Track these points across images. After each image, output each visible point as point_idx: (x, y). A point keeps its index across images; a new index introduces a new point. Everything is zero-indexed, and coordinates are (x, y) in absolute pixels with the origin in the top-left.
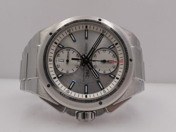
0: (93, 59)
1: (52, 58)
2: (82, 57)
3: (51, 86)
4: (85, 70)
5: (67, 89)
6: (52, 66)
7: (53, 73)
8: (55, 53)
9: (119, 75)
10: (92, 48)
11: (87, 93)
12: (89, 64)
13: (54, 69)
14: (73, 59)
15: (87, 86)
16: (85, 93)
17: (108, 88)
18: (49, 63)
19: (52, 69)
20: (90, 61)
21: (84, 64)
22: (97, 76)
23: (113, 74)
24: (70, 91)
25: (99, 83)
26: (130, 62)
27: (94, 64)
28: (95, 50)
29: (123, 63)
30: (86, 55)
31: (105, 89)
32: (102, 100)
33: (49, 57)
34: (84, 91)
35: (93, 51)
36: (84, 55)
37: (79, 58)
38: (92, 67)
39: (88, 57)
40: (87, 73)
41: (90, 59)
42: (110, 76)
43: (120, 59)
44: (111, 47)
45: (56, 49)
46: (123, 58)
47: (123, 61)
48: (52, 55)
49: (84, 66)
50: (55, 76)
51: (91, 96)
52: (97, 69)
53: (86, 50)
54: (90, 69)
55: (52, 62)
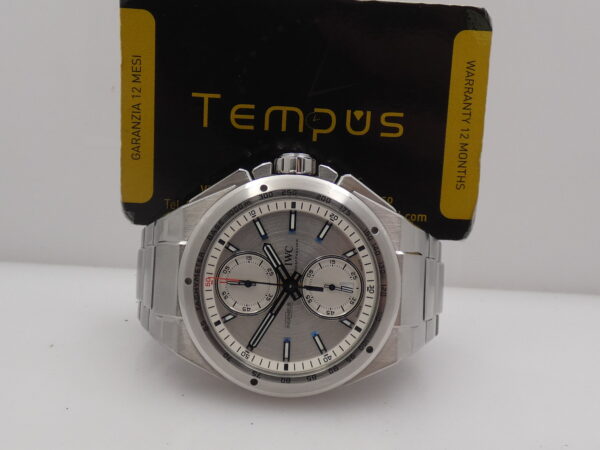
0: (273, 290)
1: (367, 294)
2: (301, 295)
3: (370, 229)
4: (294, 265)
5: (335, 223)
6: (368, 277)
7: (364, 261)
8: (361, 307)
9: (217, 251)
10: (276, 314)
11: (291, 212)
12: (285, 278)
13: (362, 269)
14: (321, 289)
15: (290, 229)
16: (295, 213)
17: (243, 222)
18: (373, 284)
19: (367, 269)
20: (281, 283)
21: (296, 278)
22: (268, 249)
23: (231, 254)
24: (328, 218)
25: (263, 233)
26: (192, 278)
27: (274, 279)
28: (271, 311)
29: (206, 276)
30: (290, 299)
31: (250, 219)
32: (261, 195)
33: (373, 295)
34: (298, 217)
35: (274, 309)
36: (295, 299)
37: (306, 292)
38: (276, 270)
39: (285, 294)
40: (289, 257)
41: (282, 289)
42: (238, 250)
43: (212, 287)
44: (230, 317)
45: (357, 316)
46: (205, 288)
47: (205, 282)
48: (367, 301)
49: (295, 273)
50: (361, 253)
51: (283, 205)
52: (266, 265)
53: (289, 311)
54: (282, 266)
55: (368, 284)
